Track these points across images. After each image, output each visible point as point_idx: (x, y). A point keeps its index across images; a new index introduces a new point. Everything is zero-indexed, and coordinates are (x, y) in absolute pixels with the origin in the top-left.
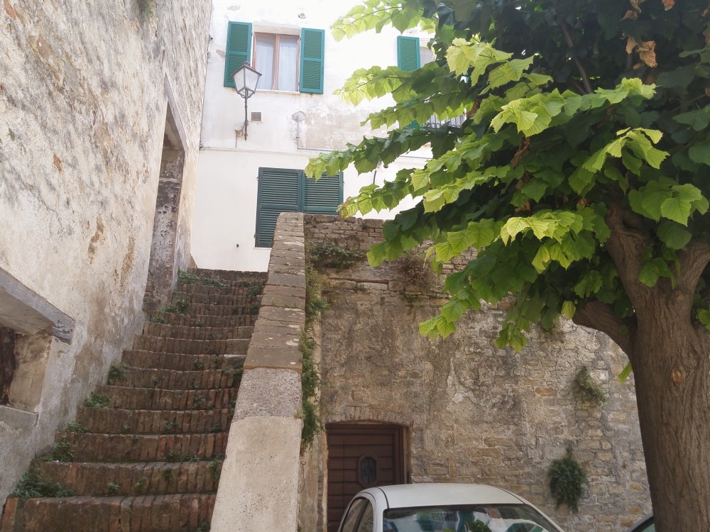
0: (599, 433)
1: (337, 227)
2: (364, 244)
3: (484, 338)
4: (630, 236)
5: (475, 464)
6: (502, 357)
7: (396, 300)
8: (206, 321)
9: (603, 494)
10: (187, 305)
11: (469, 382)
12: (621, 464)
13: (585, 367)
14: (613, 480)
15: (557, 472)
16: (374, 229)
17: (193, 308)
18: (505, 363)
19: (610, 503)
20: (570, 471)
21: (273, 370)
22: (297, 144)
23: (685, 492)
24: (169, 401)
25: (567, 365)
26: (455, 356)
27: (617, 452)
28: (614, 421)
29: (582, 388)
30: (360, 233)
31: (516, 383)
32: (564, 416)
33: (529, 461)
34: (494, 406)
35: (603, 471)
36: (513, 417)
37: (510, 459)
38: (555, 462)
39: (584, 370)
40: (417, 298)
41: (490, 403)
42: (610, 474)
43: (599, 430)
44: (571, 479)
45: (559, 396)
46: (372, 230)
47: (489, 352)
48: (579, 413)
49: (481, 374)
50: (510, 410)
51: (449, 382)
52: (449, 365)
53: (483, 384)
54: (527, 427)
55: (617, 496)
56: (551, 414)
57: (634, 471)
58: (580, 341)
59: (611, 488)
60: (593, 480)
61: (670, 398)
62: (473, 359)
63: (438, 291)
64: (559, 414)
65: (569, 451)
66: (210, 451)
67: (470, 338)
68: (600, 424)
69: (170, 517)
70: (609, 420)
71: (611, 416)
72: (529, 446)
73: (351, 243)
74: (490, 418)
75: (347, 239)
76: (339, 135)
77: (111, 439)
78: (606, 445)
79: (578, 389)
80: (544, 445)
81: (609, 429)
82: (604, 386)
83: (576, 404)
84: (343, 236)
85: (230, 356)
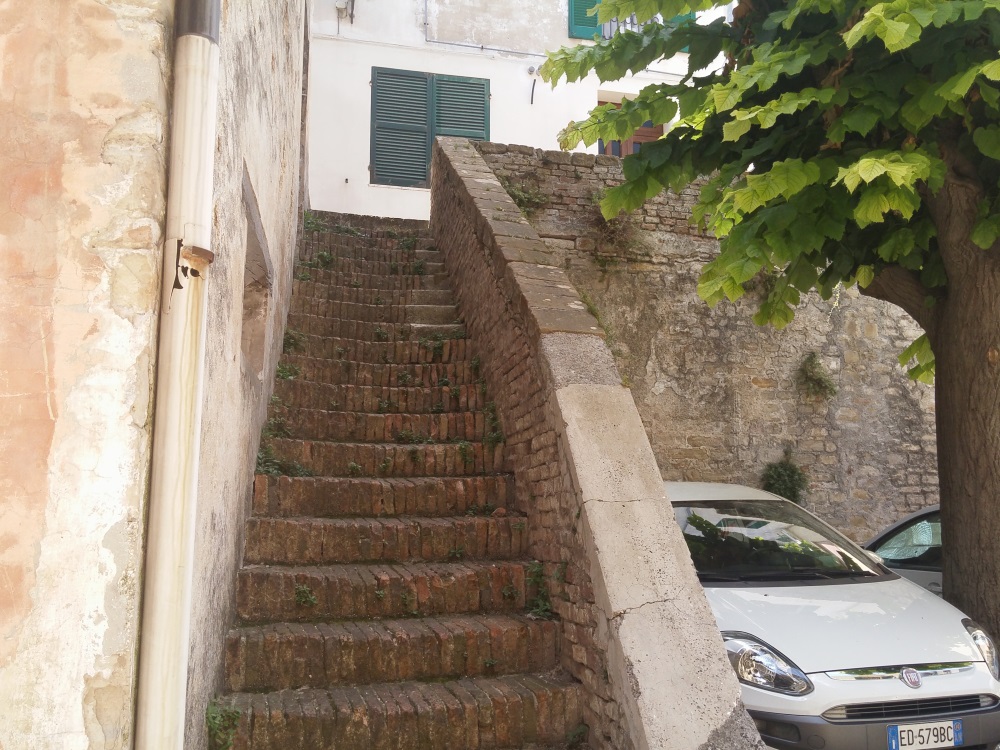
0: (824, 432)
1: (508, 161)
2: (546, 185)
3: (693, 314)
4: (963, 186)
5: (675, 466)
6: (715, 339)
7: (585, 262)
8: (364, 281)
9: (822, 503)
10: (332, 260)
11: (673, 369)
12: (846, 469)
13: (813, 353)
14: (836, 486)
15: (772, 477)
16: (558, 165)
17: (340, 263)
18: (717, 346)
19: (830, 513)
20: (788, 476)
21: (576, 336)
22: (425, 32)
23: (987, 484)
24: (368, 376)
25: (792, 350)
26: (656, 337)
27: (843, 455)
28: (842, 418)
29: (809, 379)
30: (539, 171)
31: (730, 371)
32: (784, 412)
33: (739, 464)
34: (701, 398)
35: (824, 477)
36: (723, 413)
37: (717, 462)
38: (770, 466)
39: (812, 356)
40: (612, 261)
41: (697, 396)
42: (832, 480)
43: (824, 430)
44: (789, 485)
45: (779, 388)
46: (555, 167)
47: (699, 332)
48: (803, 409)
49: (687, 359)
50: (720, 404)
51: (649, 369)
52: (649, 348)
53: (689, 372)
54: (740, 424)
55: (839, 505)
56: (769, 410)
57: (860, 477)
58: (810, 321)
59: (832, 496)
60: (812, 487)
61: (981, 380)
62: (678, 341)
63: (639, 252)
64: (778, 410)
65: (787, 453)
66: (444, 434)
67: (676, 314)
68: (826, 422)
69: (437, 499)
70: (837, 417)
71: (839, 413)
72: (741, 446)
73: (527, 183)
74: (696, 414)
75: (523, 178)
76: (484, 23)
77: (331, 416)
78: (830, 447)
79: (803, 380)
80: (758, 446)
81: (834, 428)
82: (836, 377)
83: (799, 398)
84: (517, 174)
85: (419, 326)
